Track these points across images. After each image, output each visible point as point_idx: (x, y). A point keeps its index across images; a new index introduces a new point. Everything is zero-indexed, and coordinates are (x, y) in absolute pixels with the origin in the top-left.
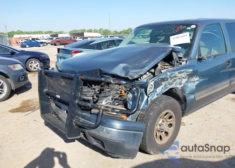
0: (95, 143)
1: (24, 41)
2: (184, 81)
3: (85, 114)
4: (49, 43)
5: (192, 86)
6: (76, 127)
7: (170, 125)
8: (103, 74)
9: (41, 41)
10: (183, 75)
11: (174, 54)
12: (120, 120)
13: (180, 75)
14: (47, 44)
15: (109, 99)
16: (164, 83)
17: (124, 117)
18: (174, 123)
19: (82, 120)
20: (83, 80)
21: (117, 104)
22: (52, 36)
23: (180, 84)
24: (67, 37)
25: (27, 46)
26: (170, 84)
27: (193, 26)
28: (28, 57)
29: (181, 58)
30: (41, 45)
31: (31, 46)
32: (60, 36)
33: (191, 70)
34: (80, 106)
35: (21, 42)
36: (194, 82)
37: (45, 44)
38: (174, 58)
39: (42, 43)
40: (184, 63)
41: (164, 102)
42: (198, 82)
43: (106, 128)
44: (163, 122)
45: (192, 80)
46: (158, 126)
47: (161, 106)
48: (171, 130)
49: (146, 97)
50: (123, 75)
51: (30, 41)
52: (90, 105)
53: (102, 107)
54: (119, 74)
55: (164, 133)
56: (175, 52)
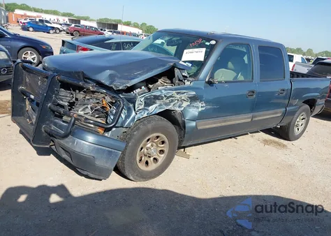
0: (65, 156)
1: (28, 21)
2: (185, 104)
3: (58, 121)
4: (64, 30)
5: (194, 111)
6: (45, 134)
7: (162, 152)
8: (86, 78)
9: (53, 25)
10: (183, 96)
11: (177, 71)
12: (96, 133)
13: (178, 96)
14: (60, 31)
15: (87, 107)
16: (158, 102)
17: (101, 131)
18: (166, 150)
19: (53, 127)
20: (60, 81)
21: (97, 116)
22: (72, 21)
23: (179, 107)
24: (91, 27)
25: (31, 29)
26: (167, 104)
27: (213, 42)
28: (22, 44)
29: (186, 77)
30: (51, 32)
31: (36, 30)
32: (83, 23)
33: (194, 93)
34: (54, 112)
35: (23, 21)
36: (198, 108)
37: (58, 31)
38: (176, 76)
39: (53, 28)
40: (187, 83)
41: (153, 123)
42: (203, 109)
43: (77, 140)
44: (152, 146)
45: (195, 104)
46: (146, 150)
47: (150, 126)
48: (161, 158)
49: (134, 113)
50: (107, 83)
51: (37, 22)
52: (62, 110)
53: (75, 115)
54: (103, 81)
55: (152, 158)
56: (179, 69)
